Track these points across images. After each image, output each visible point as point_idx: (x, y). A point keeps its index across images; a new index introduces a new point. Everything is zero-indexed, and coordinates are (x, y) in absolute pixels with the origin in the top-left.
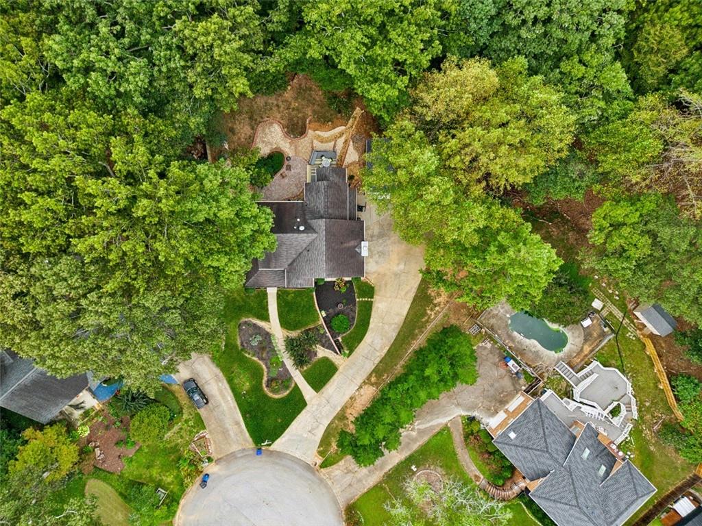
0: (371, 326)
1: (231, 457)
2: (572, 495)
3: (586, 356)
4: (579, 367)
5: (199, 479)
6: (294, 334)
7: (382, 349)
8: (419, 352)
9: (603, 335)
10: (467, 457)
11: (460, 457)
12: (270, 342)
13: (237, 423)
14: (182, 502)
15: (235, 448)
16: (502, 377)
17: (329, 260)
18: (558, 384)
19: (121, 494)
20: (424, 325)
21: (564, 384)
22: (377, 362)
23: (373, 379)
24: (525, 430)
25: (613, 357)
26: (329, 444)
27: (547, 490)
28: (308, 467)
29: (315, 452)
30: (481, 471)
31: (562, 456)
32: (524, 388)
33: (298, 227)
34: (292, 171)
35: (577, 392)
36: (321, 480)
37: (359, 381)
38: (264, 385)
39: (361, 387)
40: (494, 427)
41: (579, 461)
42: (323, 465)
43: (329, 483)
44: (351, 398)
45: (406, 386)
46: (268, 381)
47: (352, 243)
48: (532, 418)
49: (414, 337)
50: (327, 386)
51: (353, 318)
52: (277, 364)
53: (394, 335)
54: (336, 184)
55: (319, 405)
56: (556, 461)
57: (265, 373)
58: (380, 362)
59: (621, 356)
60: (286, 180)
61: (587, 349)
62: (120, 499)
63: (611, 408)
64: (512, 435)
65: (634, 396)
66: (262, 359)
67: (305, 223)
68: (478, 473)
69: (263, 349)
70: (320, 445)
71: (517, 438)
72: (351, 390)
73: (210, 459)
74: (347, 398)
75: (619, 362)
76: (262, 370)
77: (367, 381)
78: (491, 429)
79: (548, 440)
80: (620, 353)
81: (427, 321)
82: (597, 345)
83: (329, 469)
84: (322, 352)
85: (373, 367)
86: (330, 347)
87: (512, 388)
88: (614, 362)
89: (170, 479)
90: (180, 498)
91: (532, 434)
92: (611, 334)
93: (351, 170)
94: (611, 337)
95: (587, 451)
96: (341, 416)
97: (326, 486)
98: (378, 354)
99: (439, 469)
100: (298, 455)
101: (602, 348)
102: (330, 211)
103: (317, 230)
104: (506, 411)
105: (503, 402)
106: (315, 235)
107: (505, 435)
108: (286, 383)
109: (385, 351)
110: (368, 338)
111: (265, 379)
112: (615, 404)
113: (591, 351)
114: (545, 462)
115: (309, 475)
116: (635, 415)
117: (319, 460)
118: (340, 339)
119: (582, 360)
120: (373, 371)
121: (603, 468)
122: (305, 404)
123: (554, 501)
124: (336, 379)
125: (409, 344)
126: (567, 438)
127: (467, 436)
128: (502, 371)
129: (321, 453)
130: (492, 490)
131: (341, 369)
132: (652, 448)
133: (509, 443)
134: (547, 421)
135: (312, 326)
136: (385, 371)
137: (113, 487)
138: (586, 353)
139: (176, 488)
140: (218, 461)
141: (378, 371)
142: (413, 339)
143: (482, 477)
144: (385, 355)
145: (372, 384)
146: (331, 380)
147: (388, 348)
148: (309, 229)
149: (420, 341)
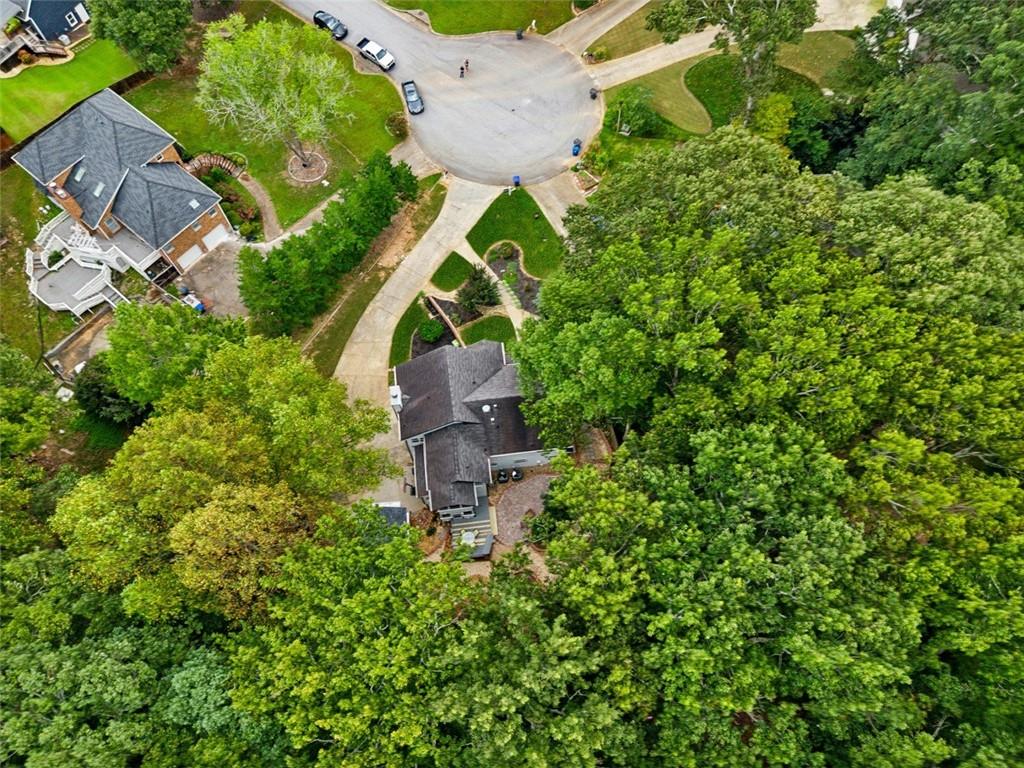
0: (390, 337)
1: (550, 174)
2: (119, 136)
3: (89, 326)
4: (101, 311)
5: (585, 148)
6: (491, 312)
7: (374, 310)
8: (321, 309)
9: (60, 355)
10: (259, 199)
11: (268, 198)
12: (521, 299)
13: (549, 208)
14: (600, 127)
15: (547, 184)
16: (209, 289)
17: (443, 371)
18: (132, 287)
19: (670, 124)
20: (316, 345)
21: (123, 288)
22: (379, 296)
23: (382, 274)
24: (177, 210)
25: (52, 326)
26: (432, 198)
27: (153, 144)
28: (457, 173)
29: (449, 189)
30: (241, 186)
31: (129, 182)
32: (179, 279)
33: (491, 410)
34: (518, 523)
35: (105, 278)
36: (439, 161)
37: (400, 271)
38: (521, 252)
39: (398, 264)
40: (221, 227)
41: (109, 180)
42: (439, 176)
43: (428, 160)
44: (410, 250)
45: (334, 250)
46: (517, 257)
47: (415, 404)
48: (167, 224)
49: (330, 330)
50: (442, 260)
51: (415, 343)
52: (508, 276)
53: (357, 329)
54: (444, 482)
55: (450, 239)
56: (137, 174)
57: (521, 264)
58: (374, 295)
59: (40, 327)
60: (526, 508)
61: (87, 336)
62: (670, 119)
63: (62, 262)
64: (194, 204)
65: (28, 278)
66: (528, 279)
67: (484, 417)
68: (244, 183)
69: (528, 290)
70: (444, 196)
71: (189, 200)
72: (409, 260)
73: (575, 169)
74: (416, 250)
75: (43, 320)
76: (526, 268)
77: (390, 271)
78: (226, 226)
79: (147, 196)
80: (41, 333)
81: (312, 351)
82: (71, 341)
83: (431, 173)
84: (451, 296)
85: (383, 288)
86: (442, 303)
87: (195, 278)
88: (51, 320)
89: (618, 146)
90: (603, 131)
91: (168, 205)
92: (51, 356)
93: (432, 543)
94: (50, 352)
95: (97, 193)
96: (421, 229)
97: (432, 157)
98: (378, 304)
99: (294, 184)
100: (470, 184)
101: (65, 336)
102: (449, 441)
103: (464, 408)
104: (204, 248)
105: (209, 261)
106: (467, 400)
107: (204, 205)
108: (494, 256)
109: (369, 309)
110: (393, 322)
111: (521, 259)
112: (55, 268)
113: (81, 333)
114: (153, 175)
115: (454, 165)
116: (29, 254)
117: (443, 180)
118: (431, 316)
119: (96, 320)
120: (383, 284)
121: (78, 178)
122: (469, 237)
123: (143, 131)
124: (431, 269)
125: (336, 320)
126: (123, 207)
127: (258, 218)
128: (208, 296)
129: (442, 188)
130: (226, 165)
131: (426, 282)
132: (14, 220)
133: (199, 196)
134: (148, 222)
135: (470, 324)
136: (368, 285)
137: (680, 129)
138: (89, 331)
139: (610, 139)
140: (565, 169)
141: (378, 284)
142: (331, 327)
143: (239, 180)
144: (368, 304)
145: (383, 268)
146: (436, 268)
147: (366, 312)
148: (476, 408)
149: (322, 325)
